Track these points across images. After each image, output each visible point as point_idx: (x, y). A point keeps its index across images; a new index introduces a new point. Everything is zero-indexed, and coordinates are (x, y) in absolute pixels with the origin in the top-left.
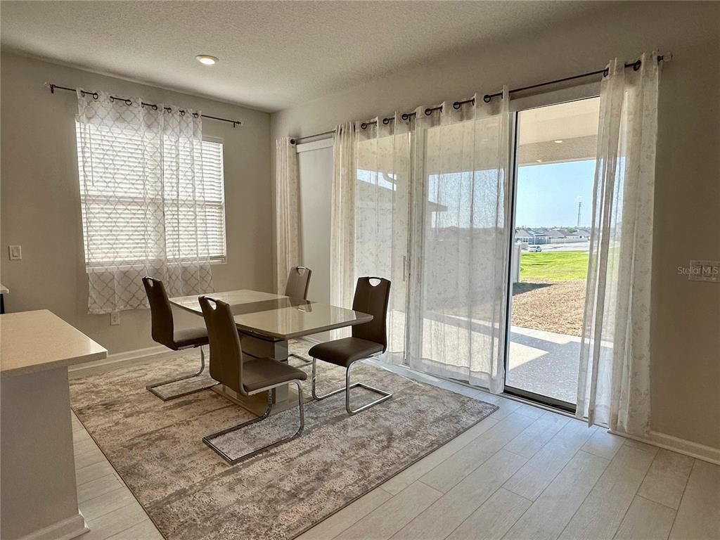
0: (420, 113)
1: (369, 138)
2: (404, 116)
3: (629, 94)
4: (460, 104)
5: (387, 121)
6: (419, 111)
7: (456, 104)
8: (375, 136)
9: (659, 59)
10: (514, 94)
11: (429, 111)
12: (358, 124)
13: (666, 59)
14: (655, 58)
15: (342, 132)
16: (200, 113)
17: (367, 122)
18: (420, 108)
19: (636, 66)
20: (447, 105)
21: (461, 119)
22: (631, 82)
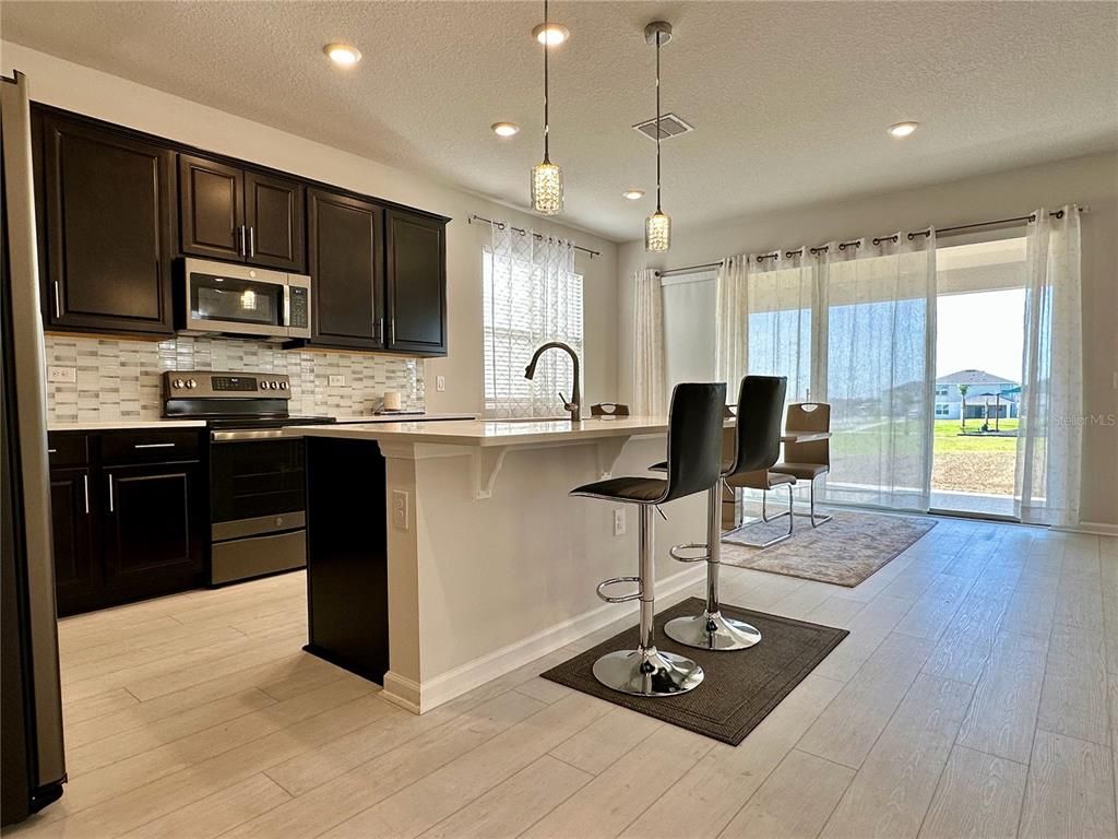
0: (833, 247)
1: (766, 271)
2: (813, 250)
3: (1053, 236)
4: (879, 241)
5: (791, 255)
6: (833, 246)
7: (876, 240)
8: (773, 268)
9: (1081, 210)
10: (940, 233)
11: (843, 246)
12: (753, 257)
13: (1085, 211)
14: (1076, 210)
15: (733, 265)
16: (573, 243)
17: (763, 255)
18: (833, 243)
19: (1060, 214)
20: (867, 242)
21: (881, 254)
22: (1055, 227)
